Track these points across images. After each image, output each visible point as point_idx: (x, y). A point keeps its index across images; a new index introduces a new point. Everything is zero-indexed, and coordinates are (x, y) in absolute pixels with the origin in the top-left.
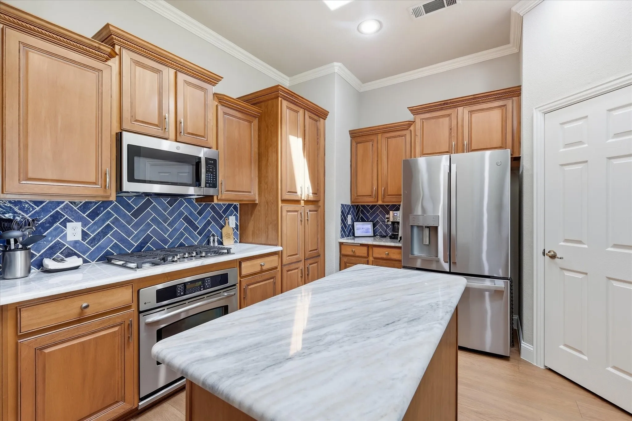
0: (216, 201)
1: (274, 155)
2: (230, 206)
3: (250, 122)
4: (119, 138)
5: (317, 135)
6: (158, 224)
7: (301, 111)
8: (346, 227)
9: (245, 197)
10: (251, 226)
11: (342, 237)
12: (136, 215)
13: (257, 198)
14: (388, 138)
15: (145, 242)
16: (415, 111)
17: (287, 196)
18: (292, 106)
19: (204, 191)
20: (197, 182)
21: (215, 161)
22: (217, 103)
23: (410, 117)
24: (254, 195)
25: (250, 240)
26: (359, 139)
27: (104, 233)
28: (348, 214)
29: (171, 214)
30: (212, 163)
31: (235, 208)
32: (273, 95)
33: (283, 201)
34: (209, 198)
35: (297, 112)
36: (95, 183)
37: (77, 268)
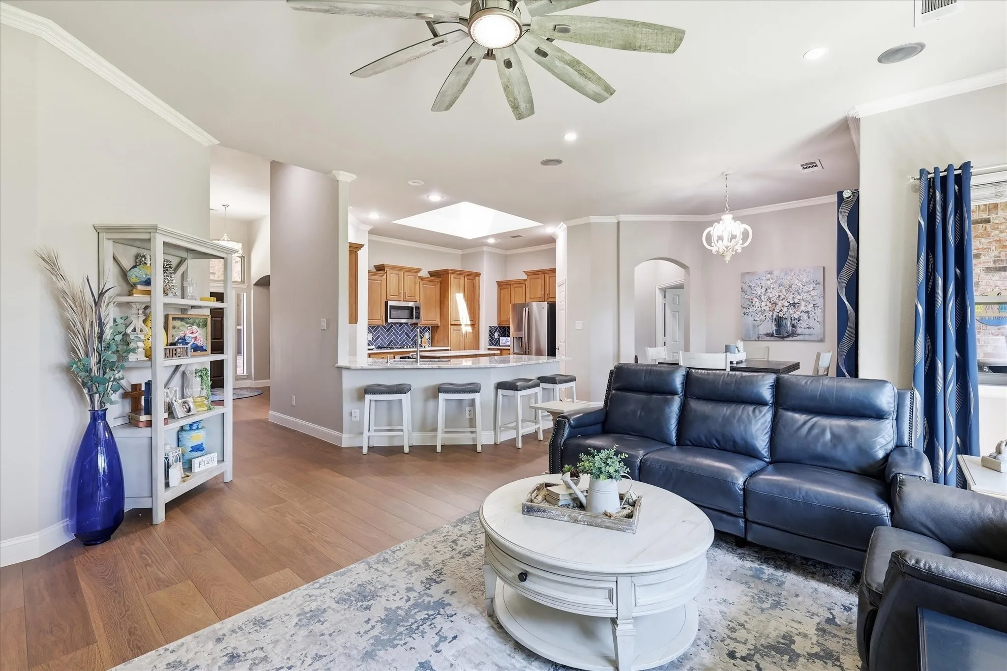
0: (419, 325)
1: (447, 302)
2: (426, 327)
3: (436, 285)
4: (386, 303)
5: (473, 287)
6: (395, 335)
7: (462, 278)
8: (493, 339)
9: (433, 323)
10: (436, 338)
11: (490, 345)
12: (387, 331)
13: (439, 323)
14: (515, 288)
15: (390, 343)
16: (528, 273)
17: (453, 323)
18: (457, 276)
19: (414, 321)
20: (411, 317)
21: (419, 307)
22: (419, 280)
23: (525, 277)
24: (438, 322)
25: (436, 345)
26: (503, 287)
27: (377, 338)
28: (495, 332)
29: (400, 331)
30: (418, 309)
31: (429, 328)
32: (446, 273)
33: (451, 325)
34: (416, 324)
35: (460, 278)
36: (380, 320)
37: (372, 349)
